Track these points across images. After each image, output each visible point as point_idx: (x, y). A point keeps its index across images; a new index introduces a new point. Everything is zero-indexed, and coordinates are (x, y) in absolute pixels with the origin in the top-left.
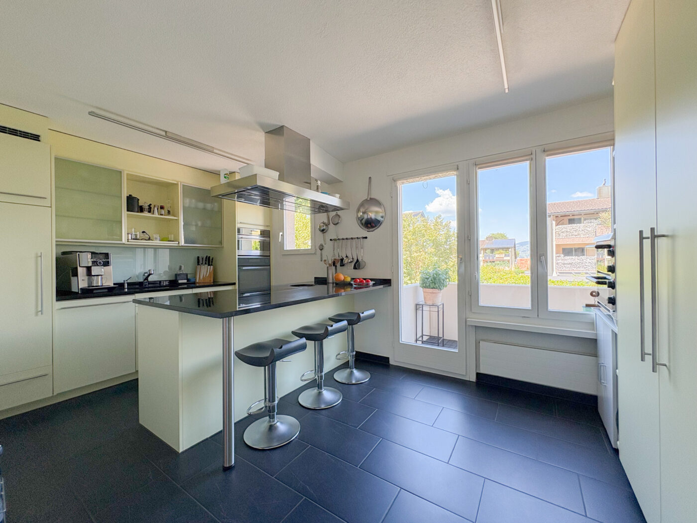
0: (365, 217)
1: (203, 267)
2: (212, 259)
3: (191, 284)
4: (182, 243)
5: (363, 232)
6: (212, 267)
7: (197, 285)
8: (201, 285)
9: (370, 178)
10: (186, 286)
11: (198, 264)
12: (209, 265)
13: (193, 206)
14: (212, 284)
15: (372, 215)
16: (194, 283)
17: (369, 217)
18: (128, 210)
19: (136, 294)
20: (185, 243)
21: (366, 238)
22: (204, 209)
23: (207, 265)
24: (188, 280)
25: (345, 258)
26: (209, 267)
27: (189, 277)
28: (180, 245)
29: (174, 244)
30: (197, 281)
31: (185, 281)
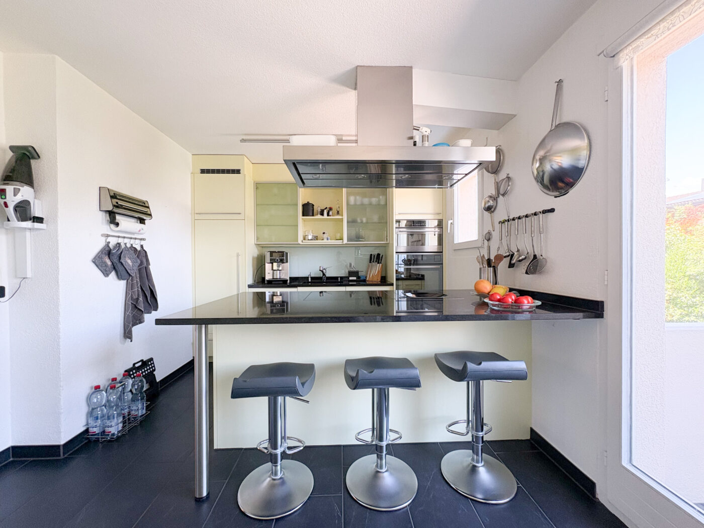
0: (548, 168)
1: (373, 264)
2: (382, 257)
3: (361, 282)
4: (345, 241)
5: (547, 200)
6: (381, 264)
7: (368, 283)
8: (371, 283)
9: (560, 82)
10: (355, 283)
11: (370, 262)
12: (378, 263)
13: (358, 203)
14: (379, 283)
15: (563, 161)
16: (365, 281)
17: (556, 166)
18: (303, 215)
19: (298, 288)
20: (348, 241)
21: (552, 210)
22: (370, 204)
23: (377, 263)
24: (358, 277)
25: (516, 253)
26: (378, 265)
27: (360, 274)
28: (344, 243)
29: (339, 242)
30: (368, 279)
31: (355, 278)
